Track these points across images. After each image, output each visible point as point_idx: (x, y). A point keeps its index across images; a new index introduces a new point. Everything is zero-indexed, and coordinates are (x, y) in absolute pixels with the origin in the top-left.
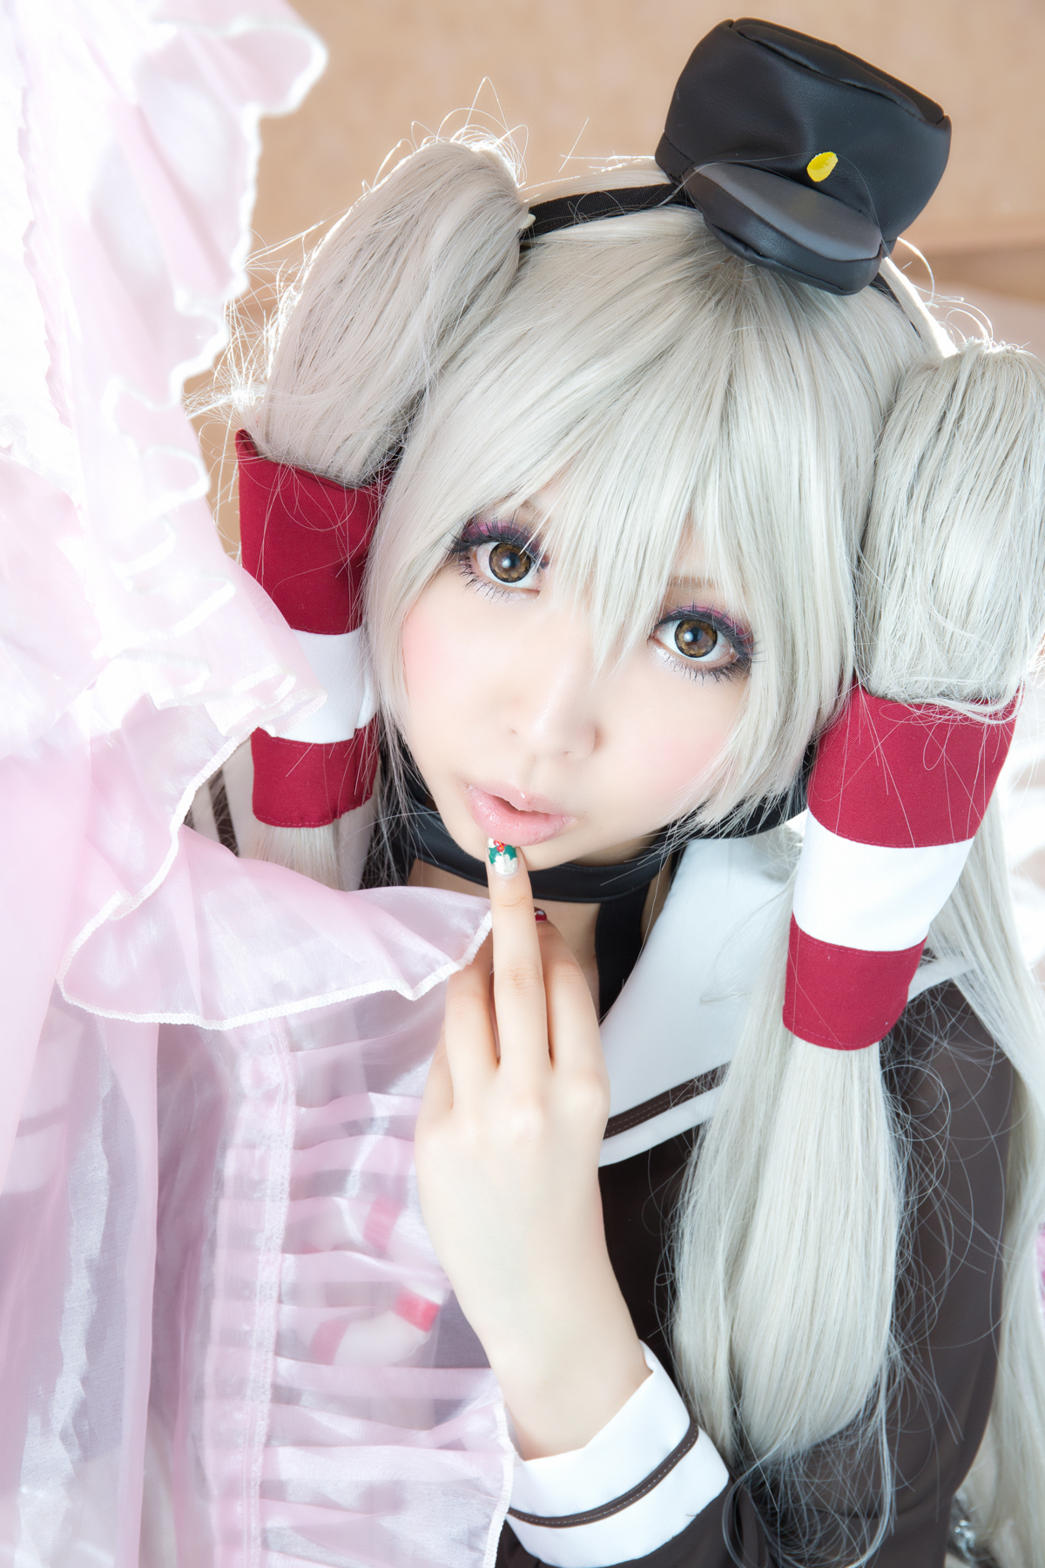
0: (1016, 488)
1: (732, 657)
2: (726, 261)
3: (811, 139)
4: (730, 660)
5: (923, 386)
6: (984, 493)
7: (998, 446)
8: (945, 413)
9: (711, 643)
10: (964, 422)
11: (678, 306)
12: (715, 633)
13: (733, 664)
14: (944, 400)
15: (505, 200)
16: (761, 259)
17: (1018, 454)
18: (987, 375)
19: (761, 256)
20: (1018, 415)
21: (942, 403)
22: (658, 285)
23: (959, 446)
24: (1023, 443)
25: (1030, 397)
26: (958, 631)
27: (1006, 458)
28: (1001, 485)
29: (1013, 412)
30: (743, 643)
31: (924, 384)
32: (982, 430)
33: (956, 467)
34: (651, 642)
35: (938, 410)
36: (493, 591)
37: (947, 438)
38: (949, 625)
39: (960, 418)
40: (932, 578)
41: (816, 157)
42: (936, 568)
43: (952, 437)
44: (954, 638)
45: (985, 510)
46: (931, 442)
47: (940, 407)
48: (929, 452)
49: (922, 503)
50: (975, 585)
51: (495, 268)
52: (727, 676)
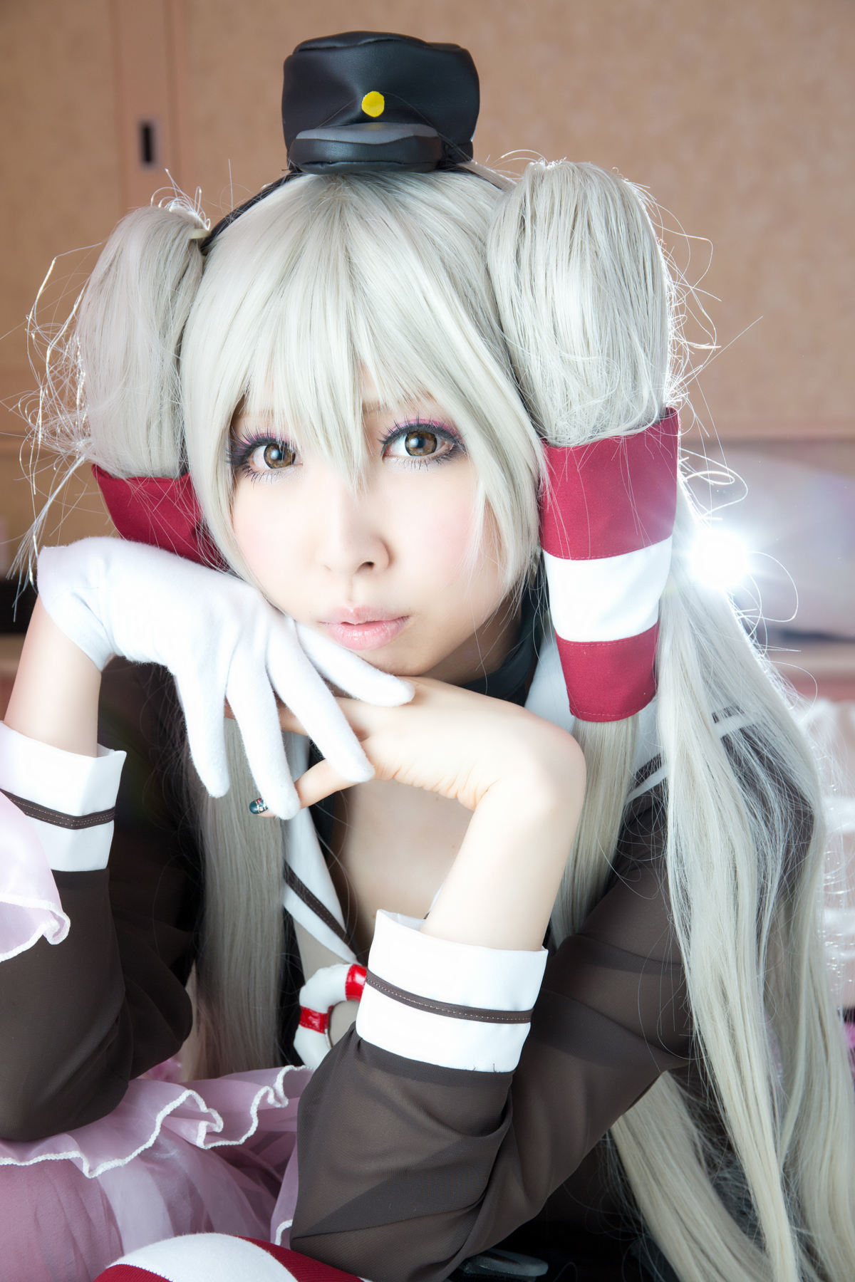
0: (587, 246)
2: (329, 189)
3: (358, 89)
4: (449, 448)
5: (504, 207)
6: (565, 258)
7: (565, 225)
8: (521, 218)
9: (433, 444)
10: (538, 219)
13: (450, 451)
14: (518, 209)
17: (581, 223)
18: (544, 181)
20: (572, 195)
21: (518, 211)
23: (540, 236)
24: (583, 214)
26: (586, 359)
27: (573, 228)
28: (576, 247)
29: (568, 197)
30: (451, 434)
31: (504, 205)
32: (551, 217)
34: (386, 458)
35: (517, 217)
36: (270, 476)
37: (530, 234)
38: (579, 359)
39: (534, 216)
40: (553, 332)
41: (364, 98)
42: (554, 325)
43: (534, 232)
44: (586, 369)
45: (570, 268)
46: (520, 241)
47: (517, 214)
48: (521, 248)
49: (528, 285)
50: (584, 323)
51: (184, 267)
52: (448, 460)
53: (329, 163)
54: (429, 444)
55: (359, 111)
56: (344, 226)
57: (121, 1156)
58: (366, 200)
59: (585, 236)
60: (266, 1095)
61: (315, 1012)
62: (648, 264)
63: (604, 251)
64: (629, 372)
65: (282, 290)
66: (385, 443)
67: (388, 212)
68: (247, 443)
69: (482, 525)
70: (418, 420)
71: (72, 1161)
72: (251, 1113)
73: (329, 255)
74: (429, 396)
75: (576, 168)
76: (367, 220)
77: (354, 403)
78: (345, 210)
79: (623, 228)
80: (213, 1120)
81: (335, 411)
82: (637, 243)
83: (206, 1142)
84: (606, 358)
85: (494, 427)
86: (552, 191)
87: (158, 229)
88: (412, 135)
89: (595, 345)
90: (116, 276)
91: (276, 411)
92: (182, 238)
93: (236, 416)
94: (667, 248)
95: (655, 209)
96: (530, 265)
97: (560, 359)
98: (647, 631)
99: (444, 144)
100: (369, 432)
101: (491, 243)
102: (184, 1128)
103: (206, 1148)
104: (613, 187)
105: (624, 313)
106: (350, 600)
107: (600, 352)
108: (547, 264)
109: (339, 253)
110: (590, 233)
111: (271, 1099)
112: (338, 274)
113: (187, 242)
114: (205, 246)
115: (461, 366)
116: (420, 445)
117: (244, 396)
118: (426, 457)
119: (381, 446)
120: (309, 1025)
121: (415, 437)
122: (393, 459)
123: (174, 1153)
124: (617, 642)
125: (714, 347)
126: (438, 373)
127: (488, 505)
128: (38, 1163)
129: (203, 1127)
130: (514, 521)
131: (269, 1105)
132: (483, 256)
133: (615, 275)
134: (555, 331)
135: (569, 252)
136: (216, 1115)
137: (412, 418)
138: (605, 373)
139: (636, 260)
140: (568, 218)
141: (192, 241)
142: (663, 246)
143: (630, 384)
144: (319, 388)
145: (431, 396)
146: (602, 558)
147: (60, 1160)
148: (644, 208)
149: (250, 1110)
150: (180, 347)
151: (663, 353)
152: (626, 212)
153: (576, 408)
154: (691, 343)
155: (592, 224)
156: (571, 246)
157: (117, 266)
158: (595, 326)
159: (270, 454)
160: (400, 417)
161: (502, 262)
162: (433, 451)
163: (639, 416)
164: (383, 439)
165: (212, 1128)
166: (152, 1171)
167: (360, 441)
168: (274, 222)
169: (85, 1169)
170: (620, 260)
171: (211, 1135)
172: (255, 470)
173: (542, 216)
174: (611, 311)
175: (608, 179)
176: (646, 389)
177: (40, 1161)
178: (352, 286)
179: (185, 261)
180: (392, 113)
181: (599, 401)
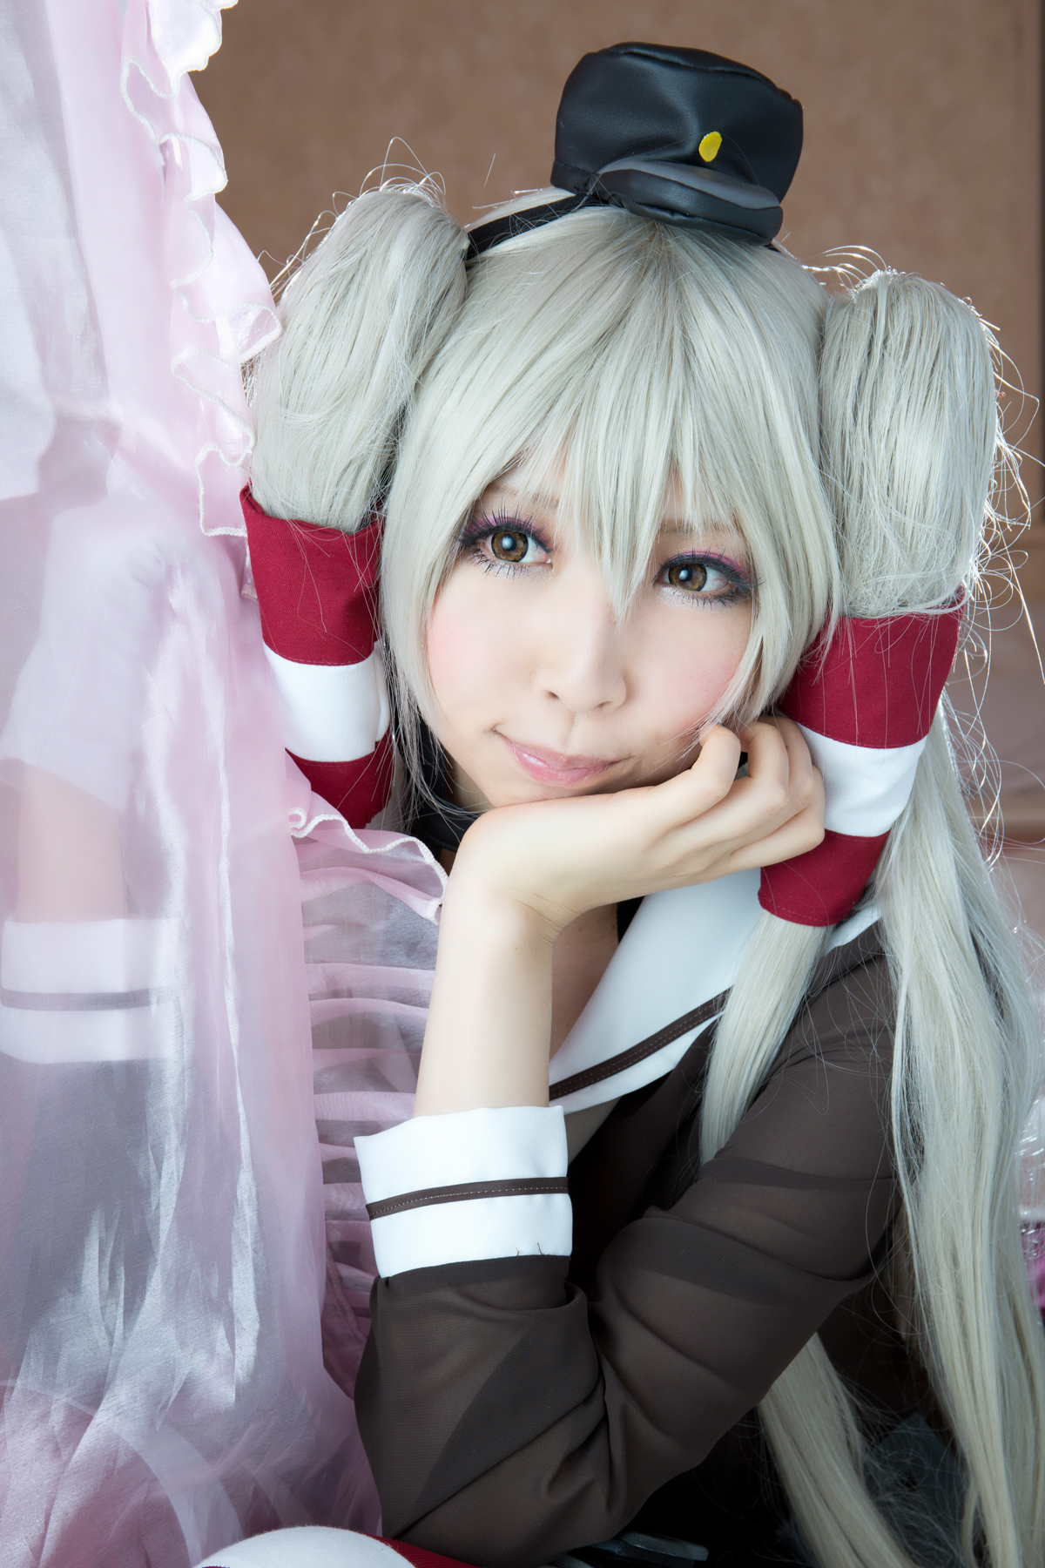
1: (731, 586)
4: (728, 590)
6: (921, 400)
7: (924, 357)
8: (872, 336)
9: (702, 577)
11: (622, 279)
12: (703, 569)
14: (869, 326)
15: (443, 223)
17: (942, 364)
18: (902, 298)
19: (688, 216)
21: (868, 328)
22: (599, 265)
23: (891, 364)
24: (945, 352)
25: (941, 313)
28: (934, 391)
29: (931, 327)
31: (848, 315)
32: (908, 346)
33: (890, 383)
34: (657, 585)
35: (865, 334)
37: (878, 362)
38: (909, 521)
39: (886, 340)
40: (887, 483)
41: (705, 137)
42: (891, 474)
43: (882, 358)
45: (925, 415)
46: (866, 363)
47: (867, 332)
48: (865, 376)
50: (928, 482)
51: (449, 284)
53: (685, 215)
54: (698, 576)
55: (696, 149)
56: (681, 296)
59: (945, 378)
66: (663, 567)
84: (940, 528)
86: (912, 316)
89: (932, 510)
96: (872, 396)
97: (889, 517)
106: (565, 741)
112: (672, 352)
116: (690, 579)
122: (667, 590)
135: (925, 394)
138: (933, 544)
140: (930, 353)
153: (887, 576)
156: (929, 388)
158: (940, 488)
161: (840, 385)
163: (950, 594)
172: (489, 557)
173: (897, 343)
178: (686, 375)
180: (726, 161)
181: (915, 576)
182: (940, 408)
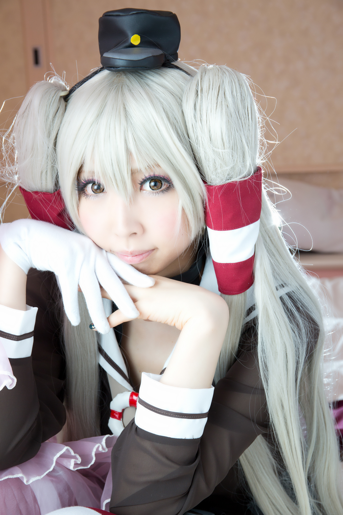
1: (167, 185)
2: (117, 77)
3: (129, 33)
4: (166, 186)
5: (190, 85)
6: (215, 108)
7: (214, 94)
8: (197, 90)
9: (161, 184)
12: (161, 181)
13: (168, 187)
14: (195, 86)
16: (118, 69)
17: (221, 93)
19: (118, 68)
21: (195, 87)
23: (204, 98)
24: (222, 89)
26: (223, 151)
27: (218, 96)
28: (219, 104)
30: (168, 181)
32: (209, 91)
34: (141, 191)
35: (194, 90)
36: (93, 197)
37: (200, 97)
38: (220, 151)
39: (202, 90)
40: (209, 139)
41: (132, 37)
42: (210, 136)
43: (202, 96)
44: (223, 154)
45: (217, 113)
46: (196, 100)
47: (195, 89)
48: (196, 103)
49: (199, 119)
50: (222, 135)
51: (57, 108)
52: (167, 191)
54: (159, 184)
55: (130, 42)
56: (123, 94)
57: (40, 475)
58: (132, 82)
59: (223, 99)
60: (98, 447)
61: (117, 412)
62: (249, 109)
63: (231, 105)
64: (241, 155)
65: (97, 121)
66: (141, 184)
67: (141, 88)
68: (84, 182)
69: (181, 217)
70: (154, 175)
71: (19, 478)
72: (92, 455)
73: (117, 107)
74: (158, 166)
75: (219, 69)
76: (133, 92)
77: (128, 169)
78: (124, 87)
79: (239, 94)
80: (77, 459)
81: (120, 172)
82: (245, 101)
83: (74, 468)
84: (231, 151)
85: (185, 178)
86: (210, 79)
87: (46, 92)
88: (151, 55)
89: (227, 145)
90: (29, 111)
91: (95, 172)
92: (56, 96)
93: (79, 172)
94: (258, 101)
95: (252, 86)
96: (200, 111)
97: (212, 150)
98: (249, 259)
99: (165, 55)
100: (133, 180)
101: (184, 100)
102: (65, 462)
103: (74, 470)
104: (235, 77)
105: (239, 130)
106: (128, 247)
107: (229, 147)
108: (207, 111)
109: (121, 106)
110: (225, 97)
111: (100, 449)
112: (120, 115)
113: (59, 97)
114: (66, 98)
115: (171, 153)
116: (155, 185)
117: (82, 164)
118: (158, 191)
119: (140, 185)
120: (114, 417)
121: (154, 181)
122: (144, 192)
123: (61, 473)
124: (237, 263)
125: (277, 142)
126: (163, 157)
127: (183, 210)
128: (5, 480)
129: (73, 461)
130: (194, 216)
131: (100, 451)
132: (181, 105)
133: (235, 115)
134: (210, 138)
135: (216, 106)
136: (78, 456)
137: (152, 174)
138: (231, 157)
139: (244, 108)
140: (216, 91)
141: (61, 97)
142: (256, 100)
143: (242, 160)
144: (113, 163)
145: (159, 166)
146: (230, 230)
147: (14, 478)
148: (248, 84)
149: (92, 454)
150: (56, 142)
151: (256, 145)
152: (240, 87)
153: (219, 171)
154: (268, 141)
155: (226, 93)
156: (217, 103)
157: (29, 107)
158: (227, 137)
159: (94, 188)
160: (147, 174)
161: (188, 109)
162: (161, 188)
163: (245, 173)
164: (140, 183)
165: (76, 462)
166: (52, 481)
167: (130, 184)
168: (94, 91)
169: (25, 481)
170: (238, 108)
171: (76, 464)
172: (87, 194)
173: (205, 90)
174: (234, 130)
175: (233, 74)
176: (248, 162)
177: (6, 478)
178: (126, 120)
179: (58, 105)
180: (144, 43)
181: (228, 168)
182: (222, 109)
